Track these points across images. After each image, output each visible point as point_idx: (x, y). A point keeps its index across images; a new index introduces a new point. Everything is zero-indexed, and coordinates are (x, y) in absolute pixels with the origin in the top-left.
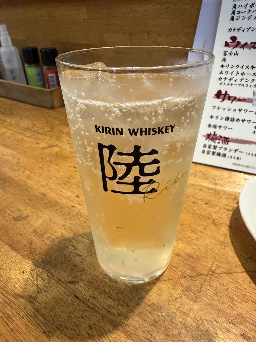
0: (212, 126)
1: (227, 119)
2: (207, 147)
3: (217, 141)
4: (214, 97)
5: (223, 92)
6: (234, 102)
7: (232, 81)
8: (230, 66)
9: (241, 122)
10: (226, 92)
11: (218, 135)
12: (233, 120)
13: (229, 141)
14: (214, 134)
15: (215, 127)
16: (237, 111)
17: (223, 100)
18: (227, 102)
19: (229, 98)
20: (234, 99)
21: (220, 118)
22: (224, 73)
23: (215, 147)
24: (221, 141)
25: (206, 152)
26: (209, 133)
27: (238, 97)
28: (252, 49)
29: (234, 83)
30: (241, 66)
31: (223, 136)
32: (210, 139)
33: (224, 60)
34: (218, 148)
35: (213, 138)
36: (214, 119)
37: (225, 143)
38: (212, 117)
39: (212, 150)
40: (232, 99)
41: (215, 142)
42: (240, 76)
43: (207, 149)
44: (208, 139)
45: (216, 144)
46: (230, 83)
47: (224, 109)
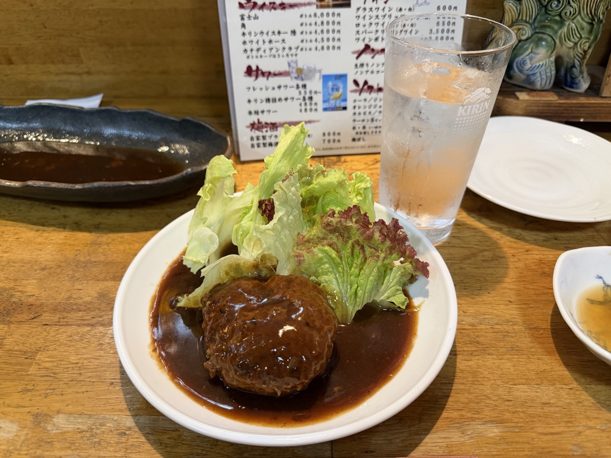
0: (253, 113)
1: (268, 100)
2: (255, 139)
3: (264, 130)
4: (245, 76)
5: (254, 68)
6: (270, 78)
7: (261, 52)
8: (253, 34)
9: (284, 101)
10: (257, 67)
11: (263, 123)
12: (274, 100)
13: (277, 127)
14: (259, 122)
15: (257, 113)
16: (277, 89)
17: (257, 77)
18: (262, 80)
19: (263, 74)
20: (269, 74)
21: (259, 101)
22: (248, 43)
23: (264, 137)
24: (268, 129)
25: (256, 146)
26: (252, 122)
27: (272, 71)
28: (273, 11)
29: (263, 54)
30: (265, 32)
31: (269, 121)
32: (255, 129)
33: (243, 26)
34: (267, 138)
35: (258, 127)
36: (253, 103)
37: (274, 130)
38: (249, 101)
39: (261, 141)
40: (266, 74)
41: (262, 132)
42: (267, 46)
43: (255, 142)
44: (253, 130)
45: (264, 134)
46: (259, 55)
47: (261, 89)
